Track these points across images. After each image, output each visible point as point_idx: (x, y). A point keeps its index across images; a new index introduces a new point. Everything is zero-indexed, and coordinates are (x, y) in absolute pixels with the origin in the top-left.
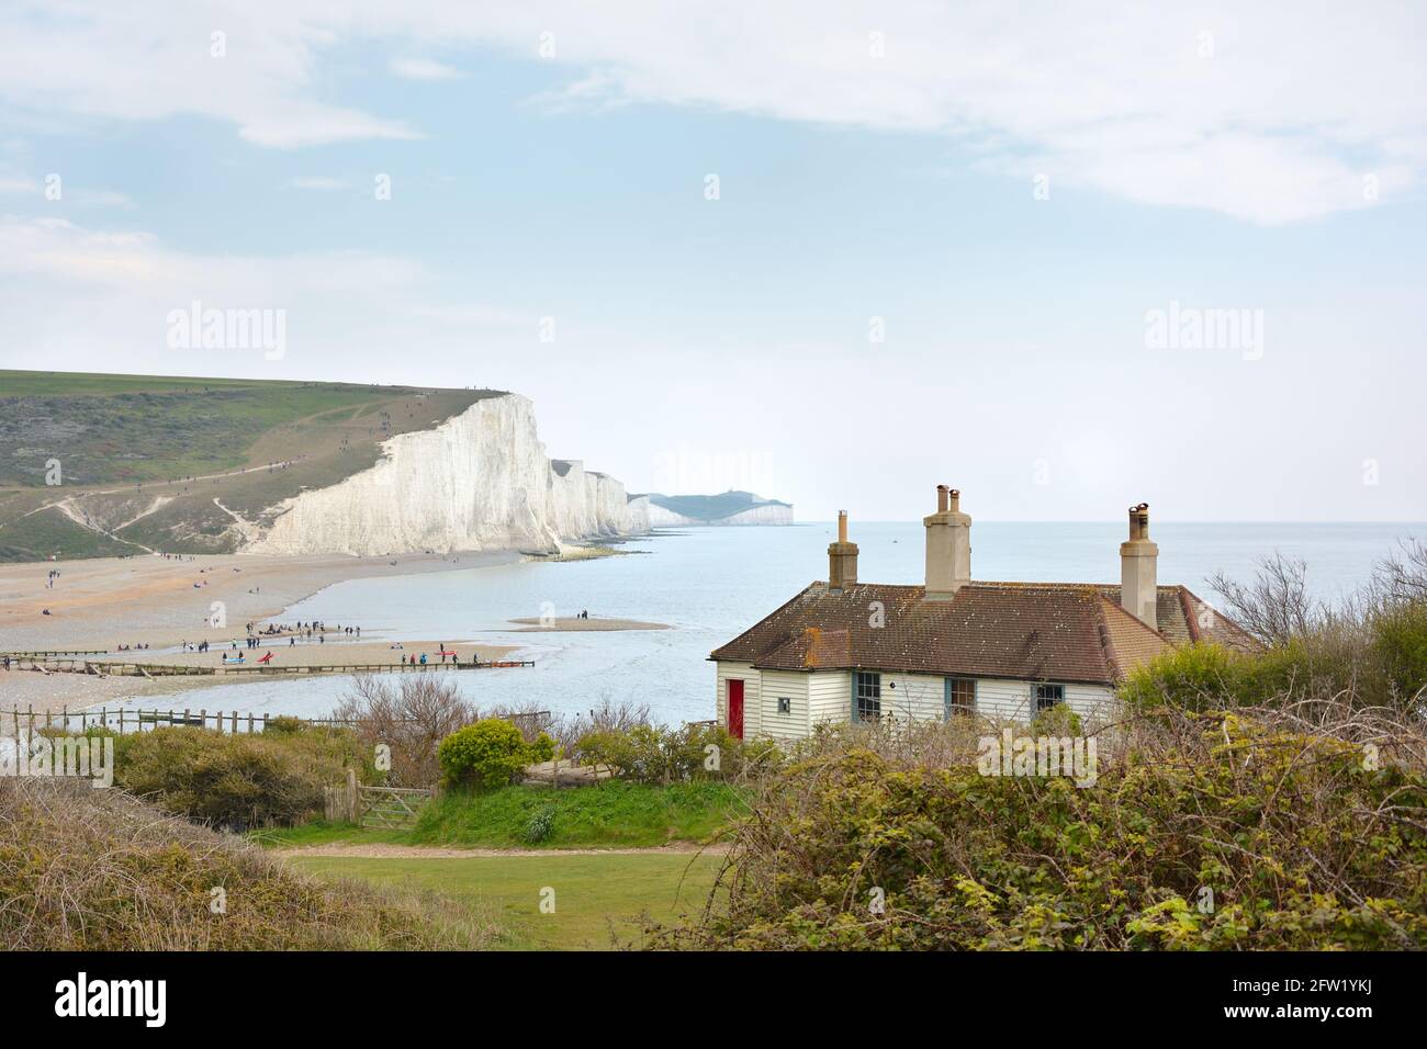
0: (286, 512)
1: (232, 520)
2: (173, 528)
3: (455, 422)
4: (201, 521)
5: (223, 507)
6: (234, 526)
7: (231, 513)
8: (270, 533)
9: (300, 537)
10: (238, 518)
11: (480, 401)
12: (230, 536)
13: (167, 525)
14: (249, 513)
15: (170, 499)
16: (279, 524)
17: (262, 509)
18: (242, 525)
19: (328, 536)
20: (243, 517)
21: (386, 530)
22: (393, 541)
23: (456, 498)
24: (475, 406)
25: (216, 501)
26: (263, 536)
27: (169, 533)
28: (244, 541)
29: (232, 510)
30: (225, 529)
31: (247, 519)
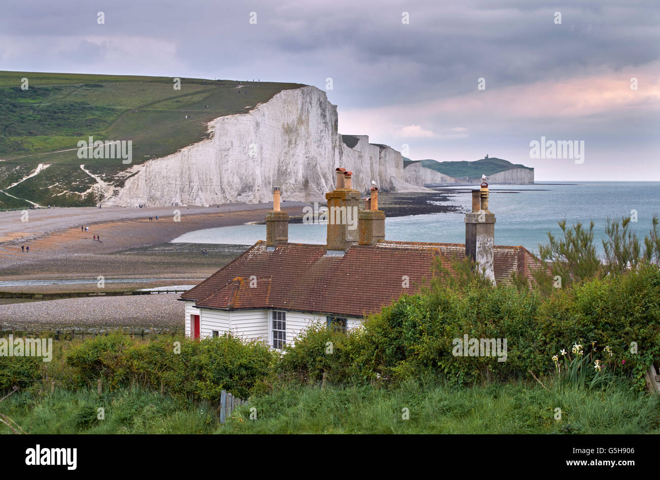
0: (133, 175)
1: (94, 181)
2: (50, 187)
3: (262, 107)
4: (70, 183)
5: (87, 171)
6: (96, 185)
7: (93, 176)
8: (122, 191)
9: (144, 194)
10: (98, 179)
11: (282, 91)
12: (93, 192)
13: (46, 185)
14: (106, 176)
15: (48, 166)
16: (128, 184)
17: (117, 173)
18: (100, 185)
19: (165, 193)
20: (102, 179)
21: (208, 188)
22: (215, 196)
23: (263, 164)
24: (278, 95)
25: (82, 167)
26: (116, 193)
27: (47, 190)
28: (102, 197)
29: (94, 174)
30: (89, 188)
31: (105, 181)
